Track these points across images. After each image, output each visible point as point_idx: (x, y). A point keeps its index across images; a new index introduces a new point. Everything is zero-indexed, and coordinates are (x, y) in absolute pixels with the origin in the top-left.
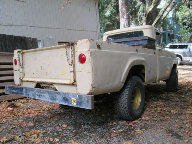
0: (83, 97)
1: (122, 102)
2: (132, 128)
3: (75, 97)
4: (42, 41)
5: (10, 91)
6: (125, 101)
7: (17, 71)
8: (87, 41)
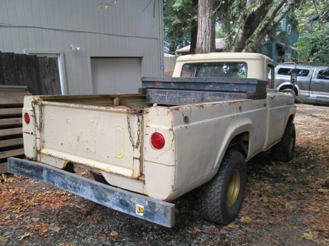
0: (157, 206)
1: (211, 198)
2: (227, 240)
3: (142, 204)
4: (62, 55)
5: (17, 169)
6: (218, 195)
7: (29, 133)
8: (168, 112)
